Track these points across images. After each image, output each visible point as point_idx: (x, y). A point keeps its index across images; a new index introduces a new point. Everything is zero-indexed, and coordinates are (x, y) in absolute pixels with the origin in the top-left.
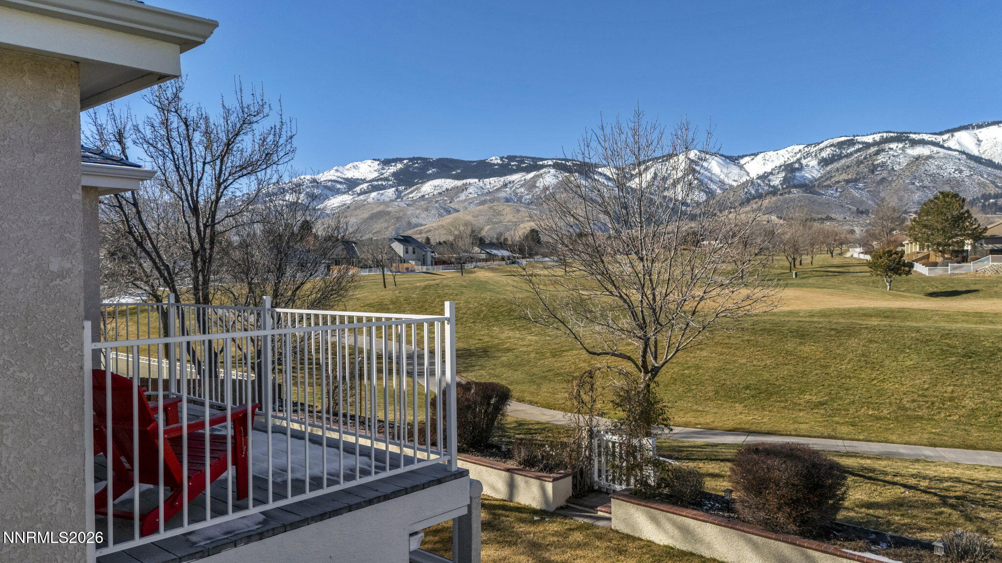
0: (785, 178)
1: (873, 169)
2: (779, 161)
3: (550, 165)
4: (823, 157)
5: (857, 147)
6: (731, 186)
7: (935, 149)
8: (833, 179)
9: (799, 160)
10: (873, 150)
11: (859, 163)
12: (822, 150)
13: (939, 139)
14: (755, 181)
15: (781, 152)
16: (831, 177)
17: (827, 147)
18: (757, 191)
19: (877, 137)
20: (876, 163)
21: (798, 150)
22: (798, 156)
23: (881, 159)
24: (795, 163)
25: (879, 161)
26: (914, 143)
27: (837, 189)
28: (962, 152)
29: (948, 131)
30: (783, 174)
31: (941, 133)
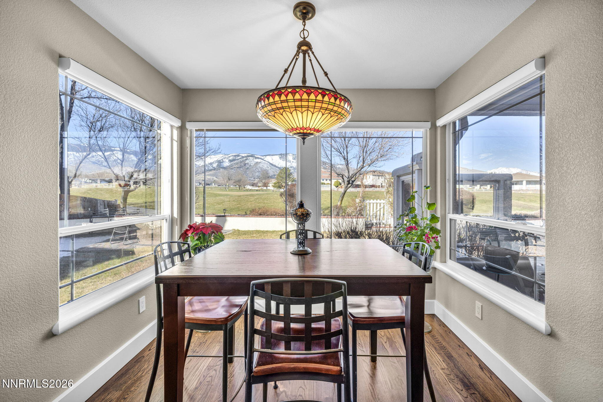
0: (218, 165)
1: (245, 165)
2: (216, 159)
3: (118, 150)
4: (230, 159)
5: (240, 157)
7: (262, 160)
9: (222, 159)
10: (245, 159)
11: (241, 162)
12: (229, 157)
13: (262, 157)
14: (208, 165)
15: (216, 156)
16: (233, 166)
18: (208, 168)
19: (246, 155)
20: (246, 163)
22: (222, 158)
23: (247, 162)
26: (256, 158)
27: (234, 170)
28: (268, 162)
29: (265, 156)
30: (217, 163)
31: (263, 156)
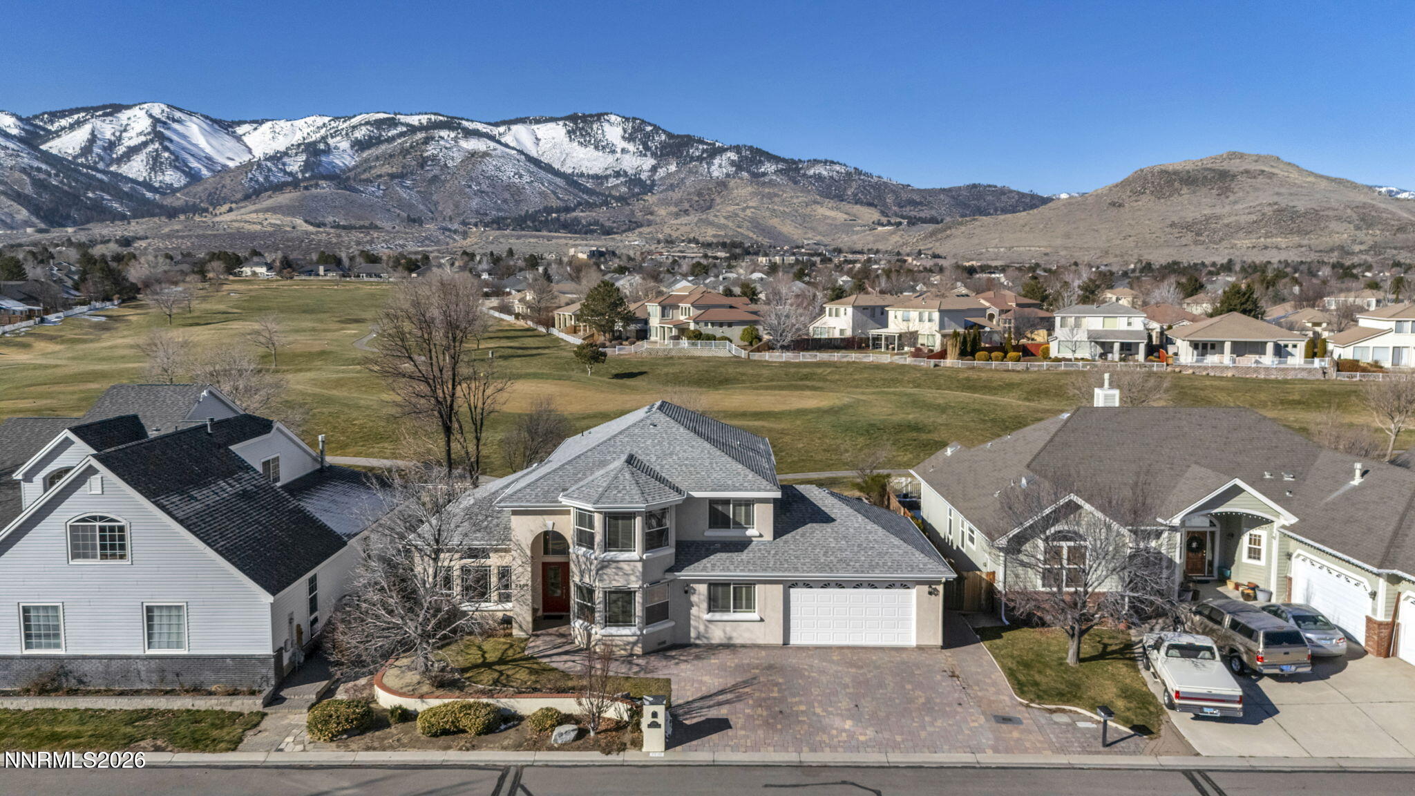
0: (306, 162)
1: (423, 162)
2: (297, 138)
4: (356, 138)
5: (400, 129)
6: (224, 166)
7: (492, 144)
8: (373, 172)
9: (324, 139)
10: (420, 136)
11: (405, 152)
12: (354, 128)
13: (495, 131)
14: (264, 163)
15: (300, 123)
16: (370, 168)
17: (361, 125)
18: (267, 178)
19: (424, 119)
20: (426, 154)
21: (321, 124)
22: (323, 131)
23: (431, 150)
24: (320, 142)
25: (429, 153)
26: (469, 134)
27: (379, 186)
28: (521, 152)
29: (503, 123)
30: (304, 157)
31: (497, 125)
